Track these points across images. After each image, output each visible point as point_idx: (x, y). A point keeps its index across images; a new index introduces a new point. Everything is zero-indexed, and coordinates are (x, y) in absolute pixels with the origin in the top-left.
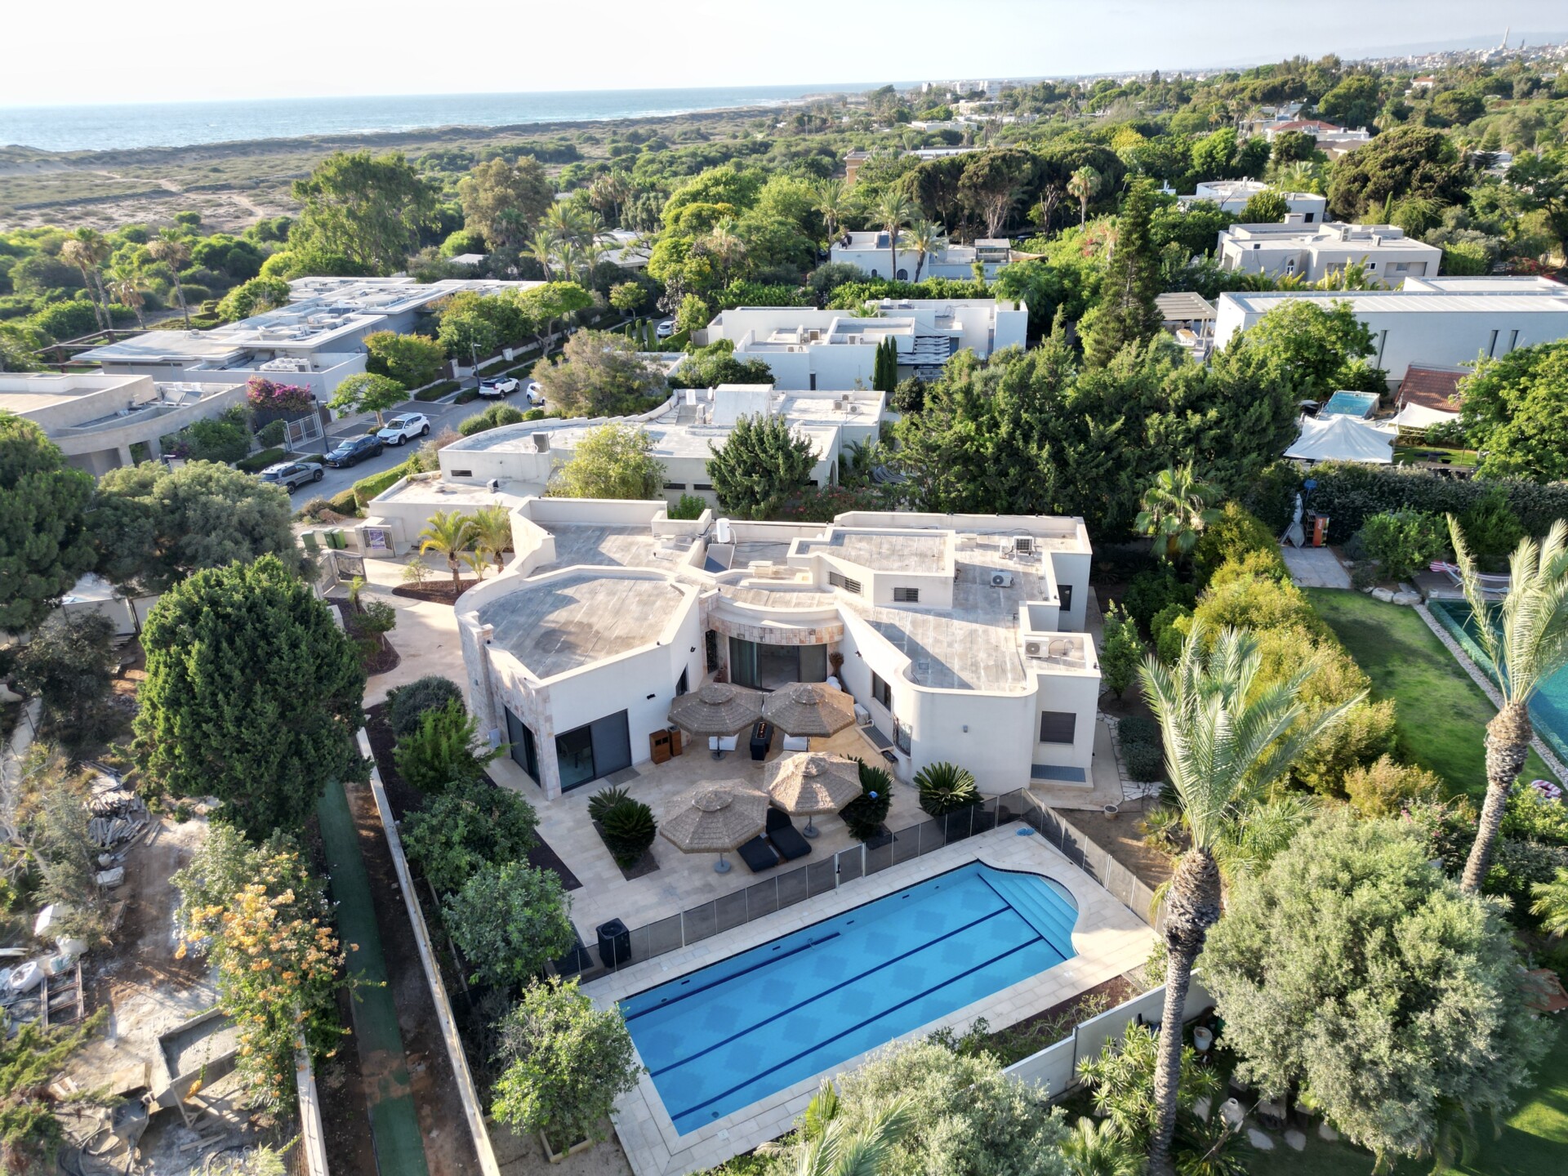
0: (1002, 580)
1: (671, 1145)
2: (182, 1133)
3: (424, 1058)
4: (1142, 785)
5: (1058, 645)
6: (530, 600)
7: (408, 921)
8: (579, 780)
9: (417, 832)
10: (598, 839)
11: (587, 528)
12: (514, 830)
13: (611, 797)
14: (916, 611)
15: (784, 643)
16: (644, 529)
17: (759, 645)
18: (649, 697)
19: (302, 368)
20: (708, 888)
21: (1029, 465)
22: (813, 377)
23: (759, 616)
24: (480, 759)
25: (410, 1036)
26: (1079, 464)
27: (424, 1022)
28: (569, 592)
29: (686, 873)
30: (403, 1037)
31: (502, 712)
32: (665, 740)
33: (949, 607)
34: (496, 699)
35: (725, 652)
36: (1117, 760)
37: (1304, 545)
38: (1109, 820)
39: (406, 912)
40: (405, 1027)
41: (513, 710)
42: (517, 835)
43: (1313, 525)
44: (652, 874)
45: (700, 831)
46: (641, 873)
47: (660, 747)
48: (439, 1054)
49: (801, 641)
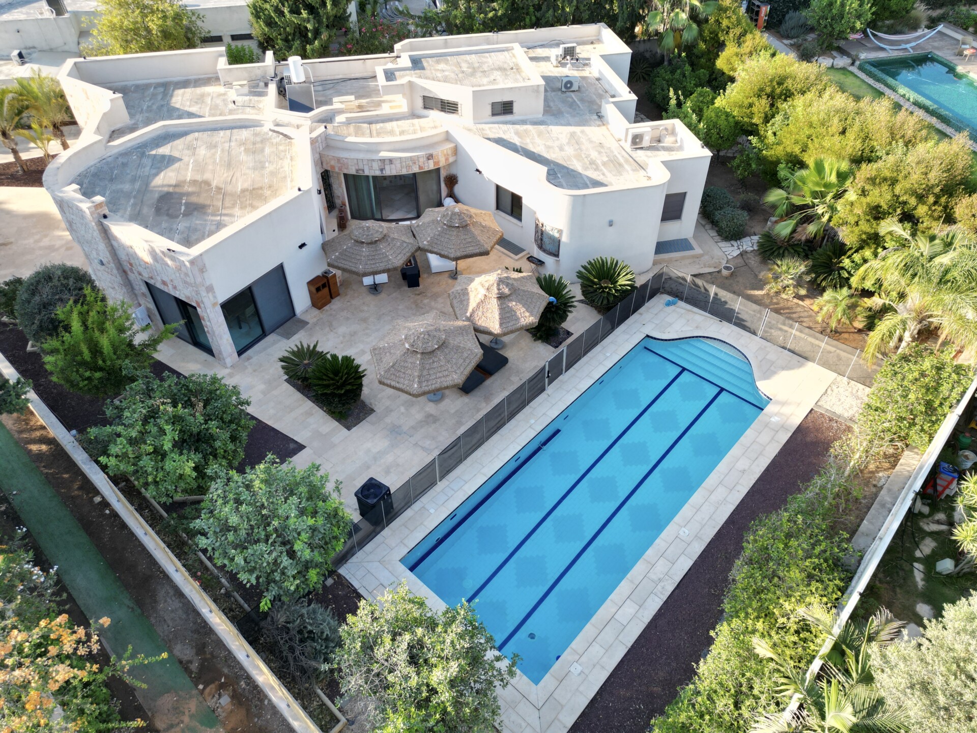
0: (571, 85)
1: (532, 698)
3: (222, 686)
5: (657, 133)
6: (124, 165)
8: (250, 340)
9: (114, 449)
10: (298, 395)
11: (146, 87)
12: (227, 418)
13: (300, 353)
14: (514, 123)
15: (404, 172)
16: (212, 79)
17: (375, 178)
18: (302, 246)
20: (431, 418)
23: (373, 148)
24: (145, 345)
25: (194, 666)
27: (204, 645)
28: (164, 150)
29: (402, 409)
30: (187, 670)
31: (144, 289)
32: (324, 286)
33: (540, 116)
34: (132, 276)
35: (341, 190)
38: (727, 278)
40: (185, 658)
41: (159, 285)
42: (231, 422)
43: (758, 13)
44: (369, 419)
45: (425, 373)
46: (358, 421)
47: (320, 293)
48: (238, 678)
49: (420, 168)
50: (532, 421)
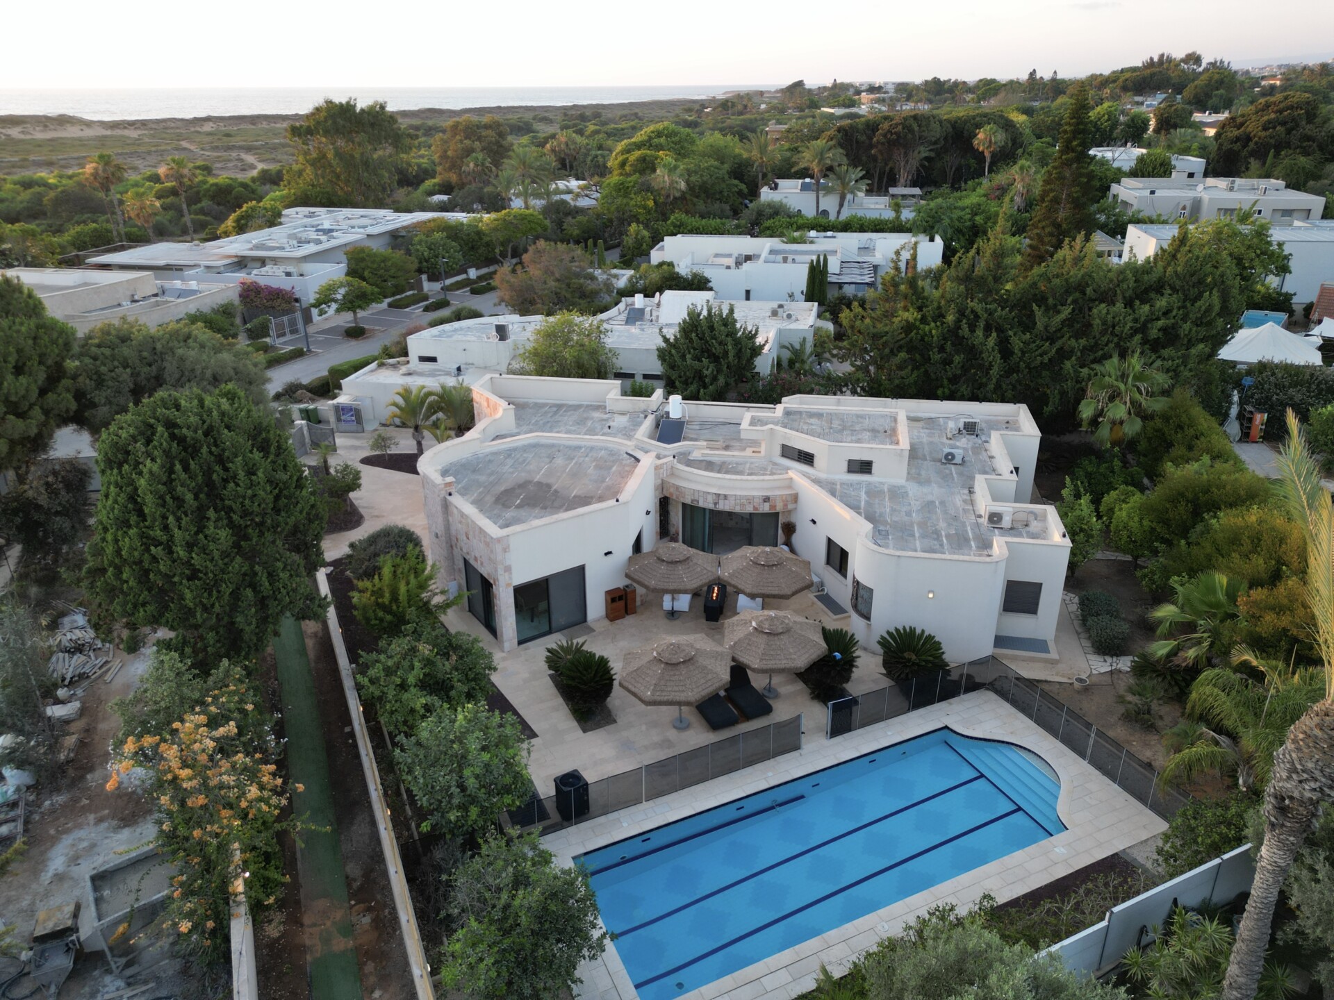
0: (953, 457)
2: (108, 979)
3: (370, 909)
4: (1109, 659)
5: (1022, 516)
6: (490, 461)
7: (360, 765)
8: (536, 633)
9: (372, 672)
10: (554, 691)
11: (544, 405)
12: (472, 675)
13: (567, 650)
15: (738, 509)
16: (599, 407)
17: (711, 511)
18: (606, 554)
19: (288, 274)
20: (667, 743)
21: (973, 353)
22: (748, 292)
24: (438, 607)
25: (356, 885)
26: (1023, 353)
27: (372, 870)
29: (644, 727)
30: (349, 885)
31: (462, 565)
32: (620, 598)
33: (903, 481)
34: (456, 551)
35: (676, 518)
36: (1078, 634)
37: (1240, 441)
38: (1079, 692)
39: (357, 756)
40: (352, 875)
41: (472, 562)
42: (474, 679)
43: (1250, 420)
44: (608, 728)
45: (663, 683)
46: (598, 726)
47: (615, 604)
48: (385, 906)
49: (755, 508)
50: (770, 774)
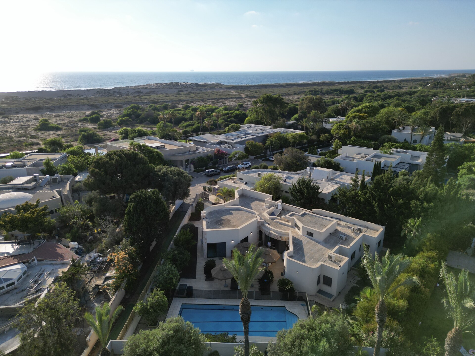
8: (213, 256)
15: (274, 238)
16: (263, 201)
19: (229, 147)
28: (233, 212)
33: (321, 241)
35: (263, 236)
44: (211, 281)
49: (278, 239)
